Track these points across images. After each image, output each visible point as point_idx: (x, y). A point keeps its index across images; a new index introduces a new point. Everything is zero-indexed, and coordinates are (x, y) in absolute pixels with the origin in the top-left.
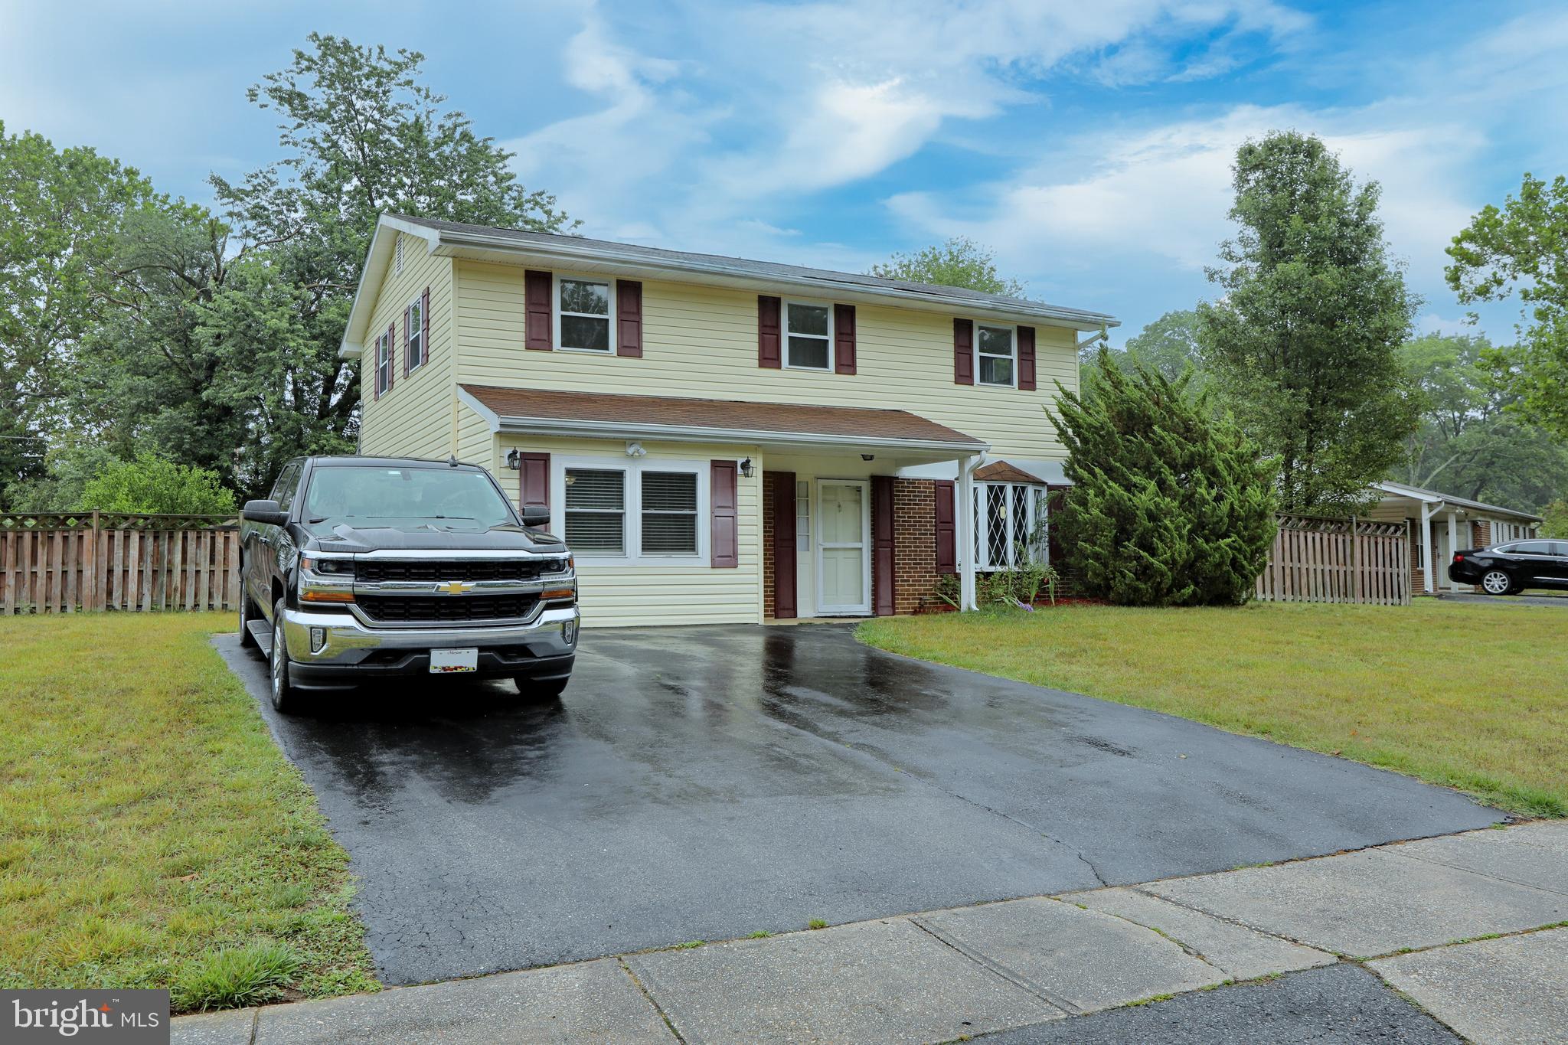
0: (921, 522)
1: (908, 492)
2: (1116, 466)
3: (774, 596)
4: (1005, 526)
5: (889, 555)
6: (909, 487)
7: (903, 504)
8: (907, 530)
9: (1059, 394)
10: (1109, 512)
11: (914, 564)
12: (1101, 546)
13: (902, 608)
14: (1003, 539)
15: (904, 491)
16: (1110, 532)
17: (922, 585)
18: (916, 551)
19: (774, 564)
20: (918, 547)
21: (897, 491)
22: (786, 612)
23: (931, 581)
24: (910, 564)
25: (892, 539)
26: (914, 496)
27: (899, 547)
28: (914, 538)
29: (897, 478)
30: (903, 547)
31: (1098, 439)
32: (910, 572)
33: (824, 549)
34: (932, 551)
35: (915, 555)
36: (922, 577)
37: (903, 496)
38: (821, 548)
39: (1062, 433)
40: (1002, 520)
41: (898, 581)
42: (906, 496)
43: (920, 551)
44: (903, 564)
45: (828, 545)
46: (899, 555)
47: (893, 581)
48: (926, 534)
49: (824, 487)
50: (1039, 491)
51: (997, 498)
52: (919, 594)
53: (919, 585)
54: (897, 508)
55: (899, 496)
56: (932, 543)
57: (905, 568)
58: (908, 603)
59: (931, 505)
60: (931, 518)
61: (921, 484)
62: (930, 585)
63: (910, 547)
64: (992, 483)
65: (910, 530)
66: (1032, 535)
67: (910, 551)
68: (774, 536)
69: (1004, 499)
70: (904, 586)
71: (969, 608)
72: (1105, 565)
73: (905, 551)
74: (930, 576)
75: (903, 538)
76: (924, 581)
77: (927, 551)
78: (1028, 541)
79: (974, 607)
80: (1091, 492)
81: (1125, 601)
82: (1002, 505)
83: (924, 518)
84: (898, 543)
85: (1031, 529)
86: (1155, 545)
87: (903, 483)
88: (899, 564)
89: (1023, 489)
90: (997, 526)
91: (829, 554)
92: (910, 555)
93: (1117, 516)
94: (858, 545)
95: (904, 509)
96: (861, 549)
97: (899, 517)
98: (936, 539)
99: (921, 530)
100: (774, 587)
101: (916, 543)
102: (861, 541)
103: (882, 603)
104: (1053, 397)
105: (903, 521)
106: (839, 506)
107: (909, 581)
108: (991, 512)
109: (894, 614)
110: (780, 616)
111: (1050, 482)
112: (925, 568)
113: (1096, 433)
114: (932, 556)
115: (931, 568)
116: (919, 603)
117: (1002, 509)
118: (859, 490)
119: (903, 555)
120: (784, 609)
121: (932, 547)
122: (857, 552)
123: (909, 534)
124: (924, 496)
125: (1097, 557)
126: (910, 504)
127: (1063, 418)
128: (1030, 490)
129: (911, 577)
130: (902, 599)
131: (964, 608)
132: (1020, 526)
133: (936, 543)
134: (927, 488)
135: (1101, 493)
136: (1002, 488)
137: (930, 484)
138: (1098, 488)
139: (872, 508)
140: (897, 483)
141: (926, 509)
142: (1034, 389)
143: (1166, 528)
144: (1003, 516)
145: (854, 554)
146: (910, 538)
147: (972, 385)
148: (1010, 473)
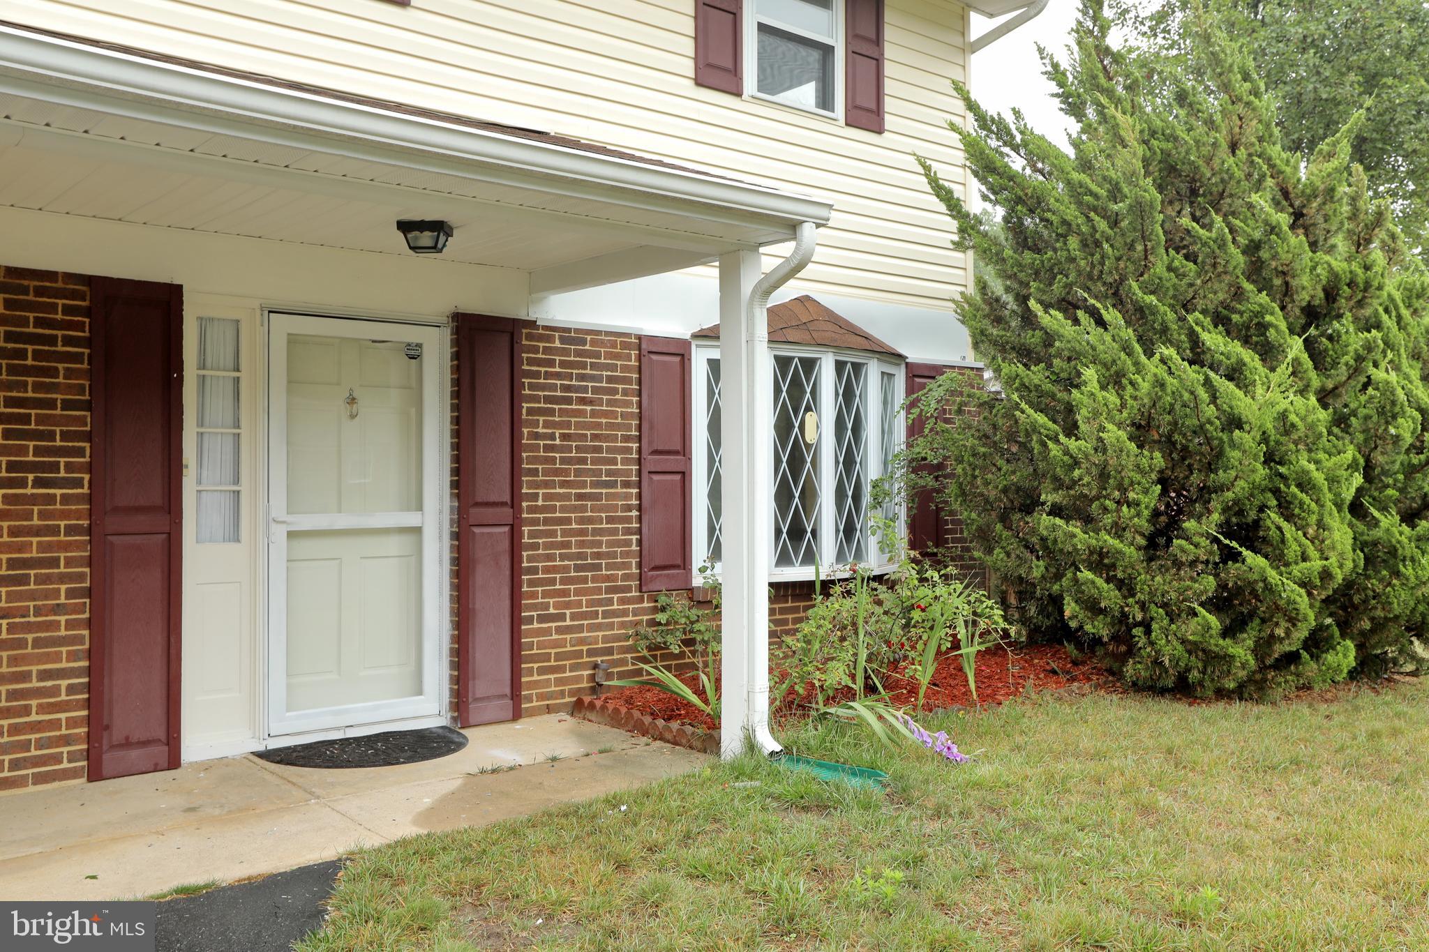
0: (598, 449)
1: (563, 364)
2: (1150, 306)
3: (88, 704)
4: (814, 463)
5: (506, 544)
6: (566, 352)
7: (548, 399)
8: (557, 472)
9: (970, 124)
10: (1141, 431)
11: (578, 568)
12: (1118, 530)
13: (541, 697)
14: (809, 495)
15: (551, 363)
16: (1146, 492)
17: (599, 627)
18: (583, 532)
19: (89, 592)
20: (590, 520)
21: (531, 362)
22: (134, 754)
23: (625, 613)
24: (566, 569)
25: (514, 501)
26: (582, 377)
27: (535, 522)
28: (580, 497)
29: (532, 324)
30: (547, 521)
31: (1102, 225)
32: (565, 593)
33: (291, 535)
34: (628, 531)
35: (581, 544)
36: (600, 603)
37: (548, 375)
38: (279, 533)
39: (968, 226)
40: (808, 446)
41: (530, 620)
42: (558, 376)
43: (596, 532)
44: (547, 570)
45: (305, 522)
46: (535, 547)
47: (516, 621)
48: (613, 485)
49: (293, 340)
50: (891, 376)
51: (796, 389)
52: (591, 653)
53: (592, 628)
54: (531, 411)
55: (537, 375)
56: (629, 508)
57: (552, 582)
58: (559, 682)
59: (627, 404)
60: (627, 439)
61: (602, 343)
62: (623, 625)
63: (568, 521)
64: (786, 352)
65: (566, 472)
66: (875, 485)
67: (565, 533)
68: (90, 498)
69: (814, 392)
70: (547, 632)
71: (751, 746)
72: (1126, 586)
73: (553, 534)
74: (622, 601)
75: (547, 497)
76: (606, 614)
77: (614, 532)
78: (867, 499)
79: (768, 743)
80: (1090, 374)
81: (1170, 682)
82: (808, 409)
83: (607, 438)
84: (532, 510)
85: (872, 469)
86: (1273, 533)
87: (550, 339)
88: (534, 570)
89: (857, 367)
90: (796, 462)
91: (307, 547)
92: (566, 545)
93: (1168, 444)
94: (411, 519)
95: (551, 412)
96: (417, 531)
97: (537, 436)
98: (640, 496)
99: (598, 473)
100: (89, 671)
101: (583, 509)
102: (420, 508)
103: (480, 687)
104: (953, 127)
105: (548, 448)
106: (352, 400)
107: (562, 617)
108: (784, 427)
109: (517, 715)
110: (107, 769)
111: (916, 355)
112: (608, 578)
113: (1095, 209)
114: (628, 543)
115: (626, 577)
116: (592, 678)
117: (810, 419)
118: (414, 353)
119: (548, 546)
120: (127, 744)
121: (628, 520)
122: (407, 539)
123: (564, 484)
124: (610, 379)
125: (1101, 561)
126: (568, 401)
127: (975, 186)
128: (873, 370)
129: (568, 605)
130: (542, 671)
131: (731, 741)
132: (848, 462)
133: (640, 508)
134: (617, 356)
135: (1115, 379)
136: (809, 365)
137: (625, 345)
138: (1105, 365)
139: (455, 408)
140: (530, 337)
141: (613, 414)
142: (879, 130)
143: (1305, 484)
144: (810, 436)
145: (394, 545)
146: (566, 497)
147: (738, 94)
148: (830, 327)
